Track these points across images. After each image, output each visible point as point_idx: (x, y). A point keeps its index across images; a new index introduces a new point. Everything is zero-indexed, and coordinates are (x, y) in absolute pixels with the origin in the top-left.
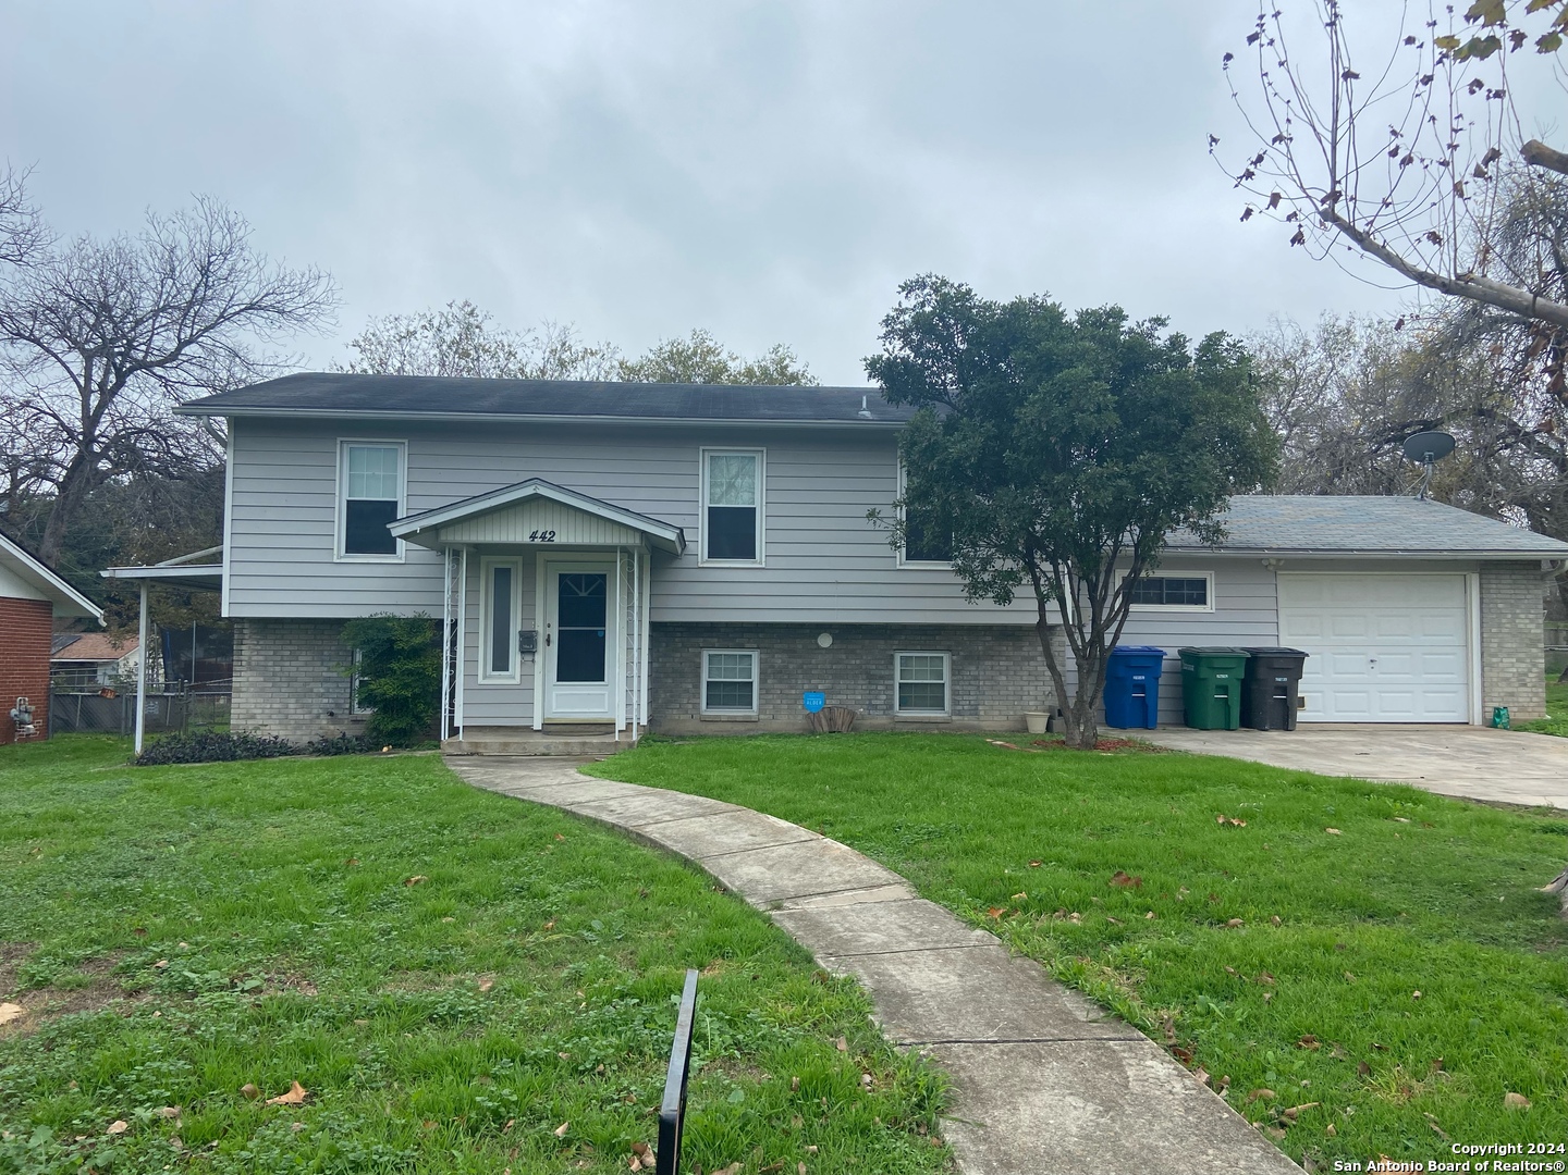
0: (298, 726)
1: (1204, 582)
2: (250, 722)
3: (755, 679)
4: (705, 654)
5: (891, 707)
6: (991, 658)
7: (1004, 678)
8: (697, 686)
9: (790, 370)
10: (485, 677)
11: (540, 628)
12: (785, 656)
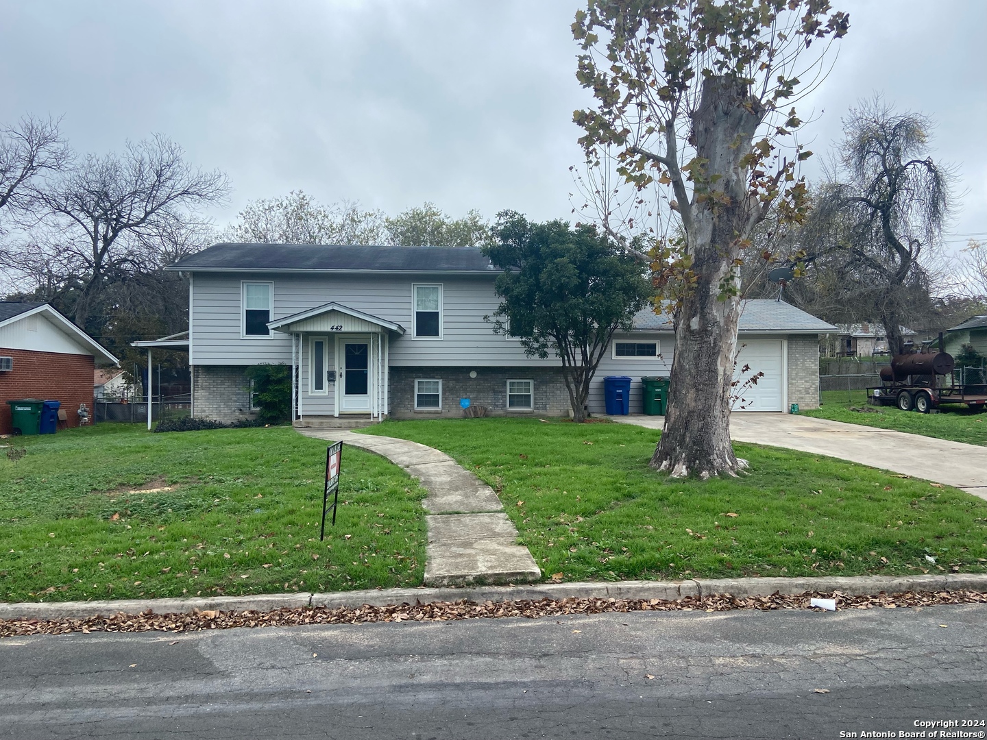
0: (225, 415)
1: (655, 345)
2: (203, 414)
3: (440, 393)
4: (416, 381)
5: (505, 406)
6: (553, 382)
7: (559, 392)
8: (413, 397)
9: (479, 223)
10: (312, 392)
11: (337, 369)
12: (454, 382)
